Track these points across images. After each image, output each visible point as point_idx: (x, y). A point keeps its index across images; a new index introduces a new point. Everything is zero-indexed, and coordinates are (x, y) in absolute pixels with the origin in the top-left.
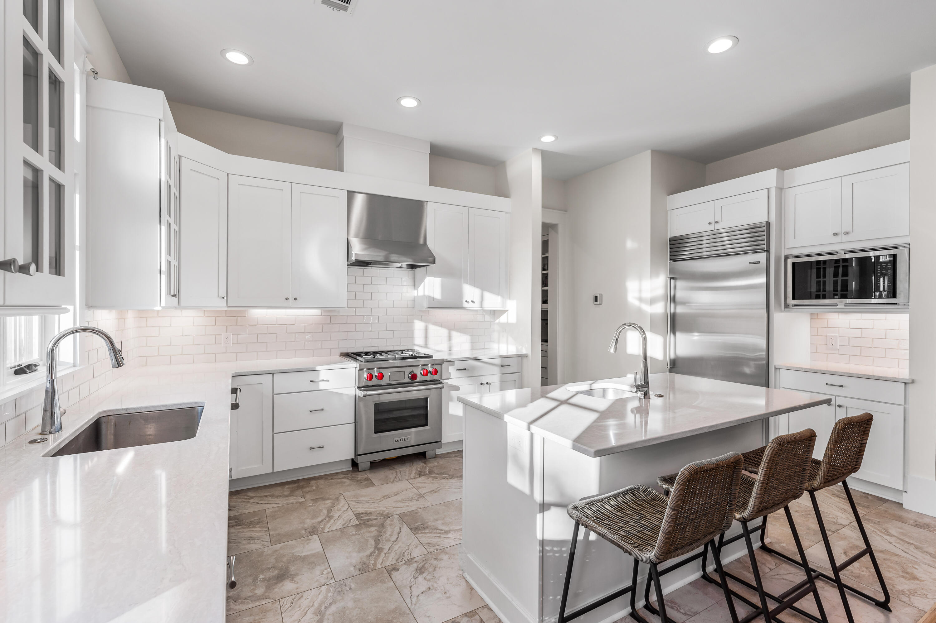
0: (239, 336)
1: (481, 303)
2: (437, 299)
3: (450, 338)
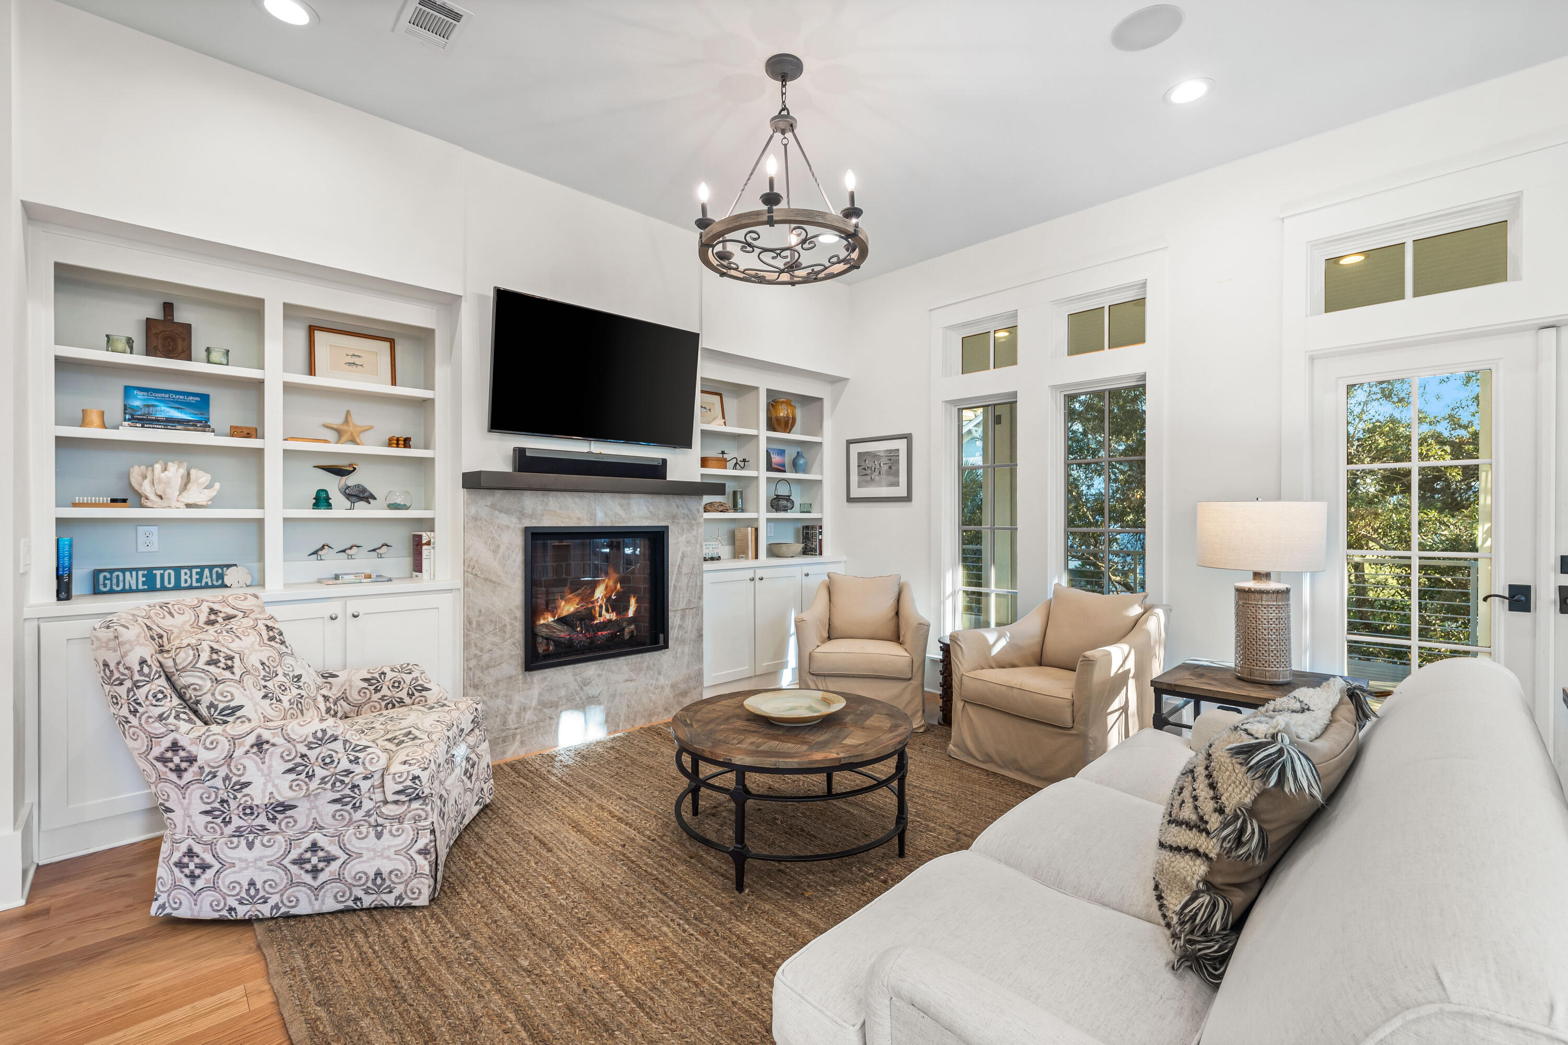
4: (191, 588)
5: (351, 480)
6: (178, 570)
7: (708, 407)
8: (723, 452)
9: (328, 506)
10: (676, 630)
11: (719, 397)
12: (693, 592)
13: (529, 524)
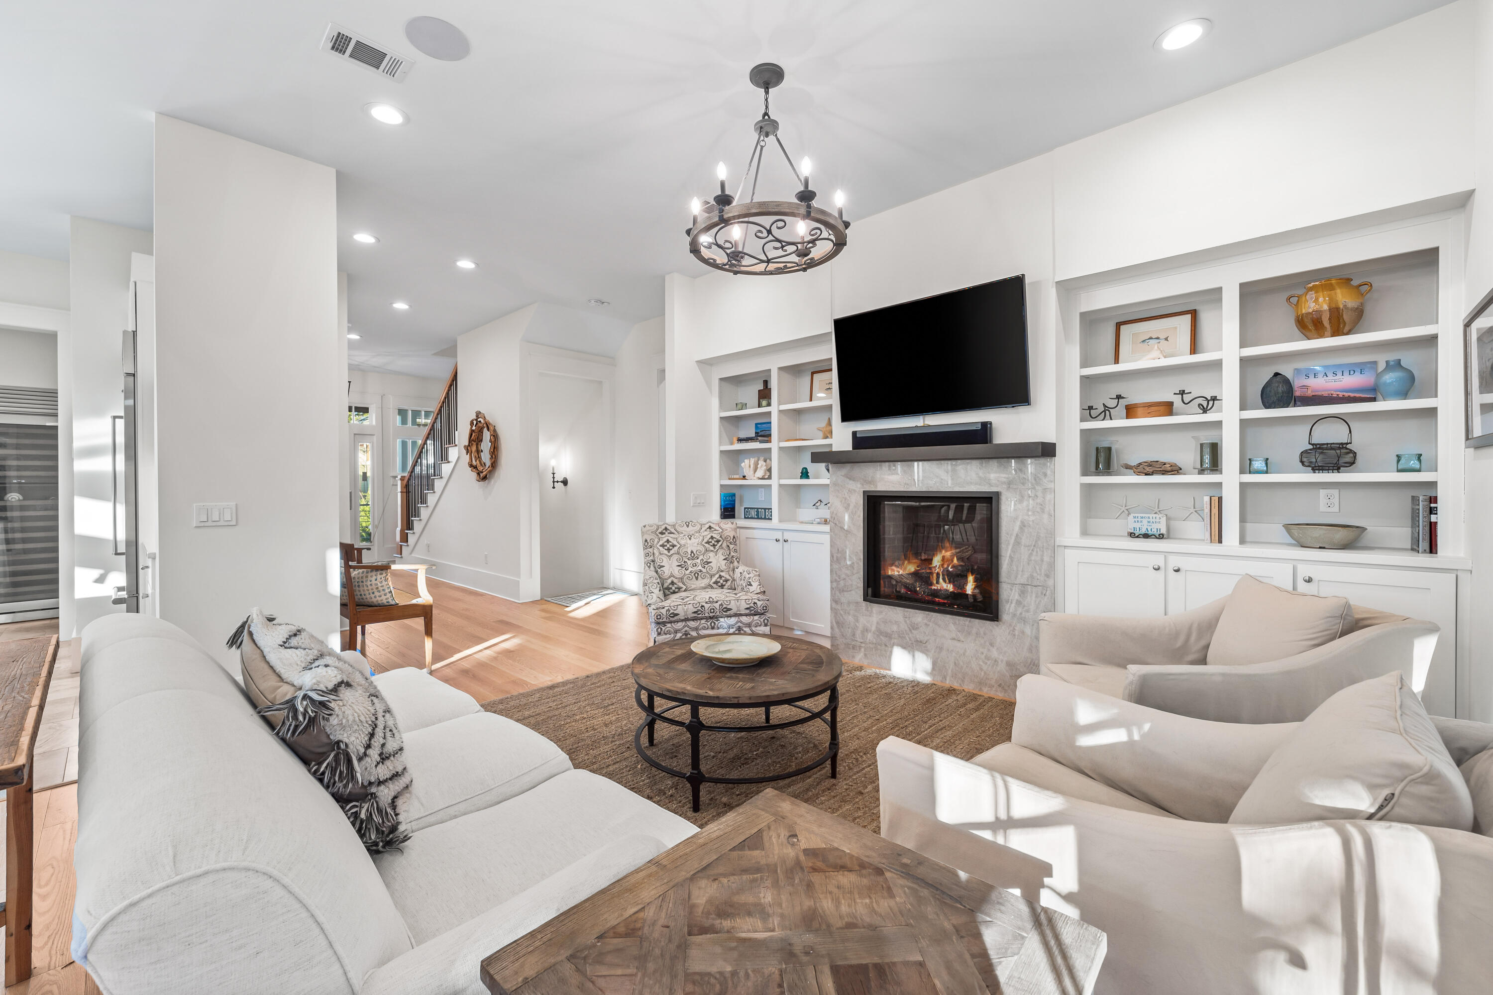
7: (1162, 336)
8: (1182, 393)
9: (807, 477)
10: (1013, 605)
11: (1189, 316)
12: (1037, 568)
13: (867, 489)
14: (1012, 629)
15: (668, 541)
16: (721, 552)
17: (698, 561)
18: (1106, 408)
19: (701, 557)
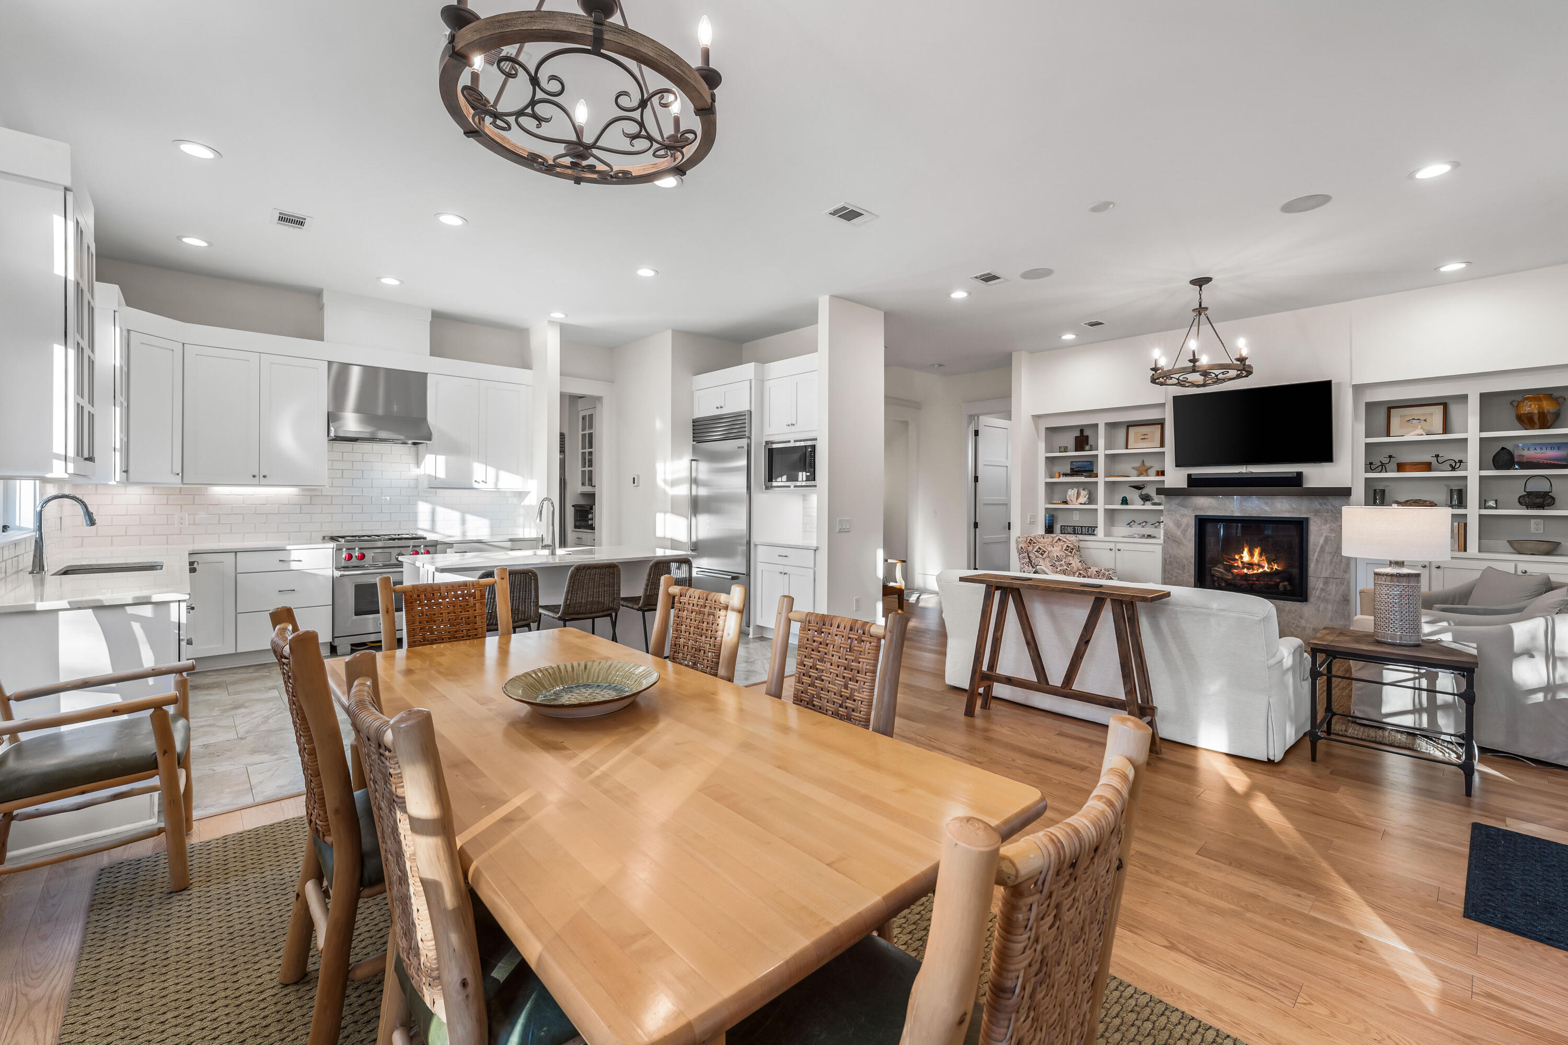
0: (196, 516)
1: (496, 484)
2: (439, 478)
3: (463, 522)
4: (1085, 534)
5: (1144, 492)
6: (1082, 527)
7: (1422, 418)
8: (1437, 456)
9: (1127, 504)
10: (1318, 591)
11: (1442, 407)
12: (1337, 567)
13: (1198, 514)
14: (1317, 606)
15: (1039, 548)
16: (1076, 557)
17: (1063, 562)
18: (1382, 465)
19: (1064, 560)
